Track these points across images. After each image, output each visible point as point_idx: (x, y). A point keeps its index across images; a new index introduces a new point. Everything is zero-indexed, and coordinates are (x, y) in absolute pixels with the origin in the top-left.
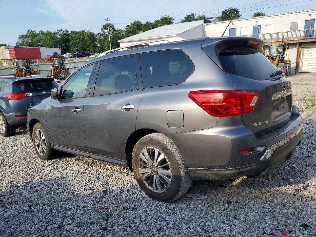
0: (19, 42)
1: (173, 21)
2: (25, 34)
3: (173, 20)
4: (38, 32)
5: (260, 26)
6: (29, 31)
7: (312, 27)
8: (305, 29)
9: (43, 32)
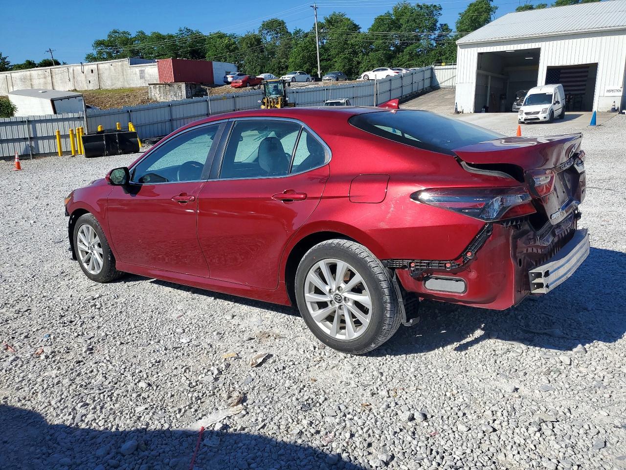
1: (441, 12)
2: (106, 38)
3: (441, 9)
4: (133, 34)
9: (143, 33)
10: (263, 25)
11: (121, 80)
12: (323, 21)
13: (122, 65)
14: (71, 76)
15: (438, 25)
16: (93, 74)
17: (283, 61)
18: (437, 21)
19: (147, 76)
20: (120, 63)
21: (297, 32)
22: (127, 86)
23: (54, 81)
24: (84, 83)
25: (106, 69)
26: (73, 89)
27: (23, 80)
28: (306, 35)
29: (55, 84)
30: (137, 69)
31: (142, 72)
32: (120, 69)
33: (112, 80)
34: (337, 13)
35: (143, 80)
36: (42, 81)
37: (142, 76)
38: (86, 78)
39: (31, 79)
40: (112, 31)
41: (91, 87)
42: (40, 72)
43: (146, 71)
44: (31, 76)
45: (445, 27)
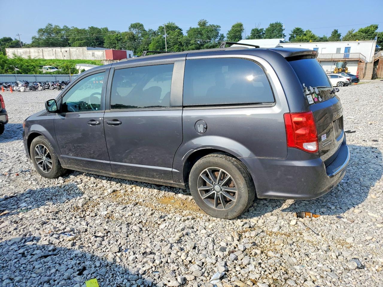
5: (318, 48)
7: (349, 51)
8: (345, 52)
10: (131, 26)
11: (82, 56)
12: (163, 26)
13: (83, 50)
14: (54, 53)
15: (219, 35)
16: (67, 53)
17: (146, 47)
18: (218, 33)
19: (95, 55)
20: (82, 49)
21: (150, 30)
22: (85, 59)
23: (44, 54)
24: (62, 56)
25: (74, 51)
26: (55, 58)
27: (25, 53)
28: (154, 33)
29: (44, 56)
30: (90, 52)
31: (93, 53)
32: (82, 51)
33: (77, 56)
34: (171, 22)
35: (94, 57)
36: (37, 54)
37: (93, 55)
38: (63, 54)
39: (30, 53)
40: (47, 24)
41: (65, 58)
42: (36, 50)
43: (95, 53)
44: (30, 51)
45: (222, 36)
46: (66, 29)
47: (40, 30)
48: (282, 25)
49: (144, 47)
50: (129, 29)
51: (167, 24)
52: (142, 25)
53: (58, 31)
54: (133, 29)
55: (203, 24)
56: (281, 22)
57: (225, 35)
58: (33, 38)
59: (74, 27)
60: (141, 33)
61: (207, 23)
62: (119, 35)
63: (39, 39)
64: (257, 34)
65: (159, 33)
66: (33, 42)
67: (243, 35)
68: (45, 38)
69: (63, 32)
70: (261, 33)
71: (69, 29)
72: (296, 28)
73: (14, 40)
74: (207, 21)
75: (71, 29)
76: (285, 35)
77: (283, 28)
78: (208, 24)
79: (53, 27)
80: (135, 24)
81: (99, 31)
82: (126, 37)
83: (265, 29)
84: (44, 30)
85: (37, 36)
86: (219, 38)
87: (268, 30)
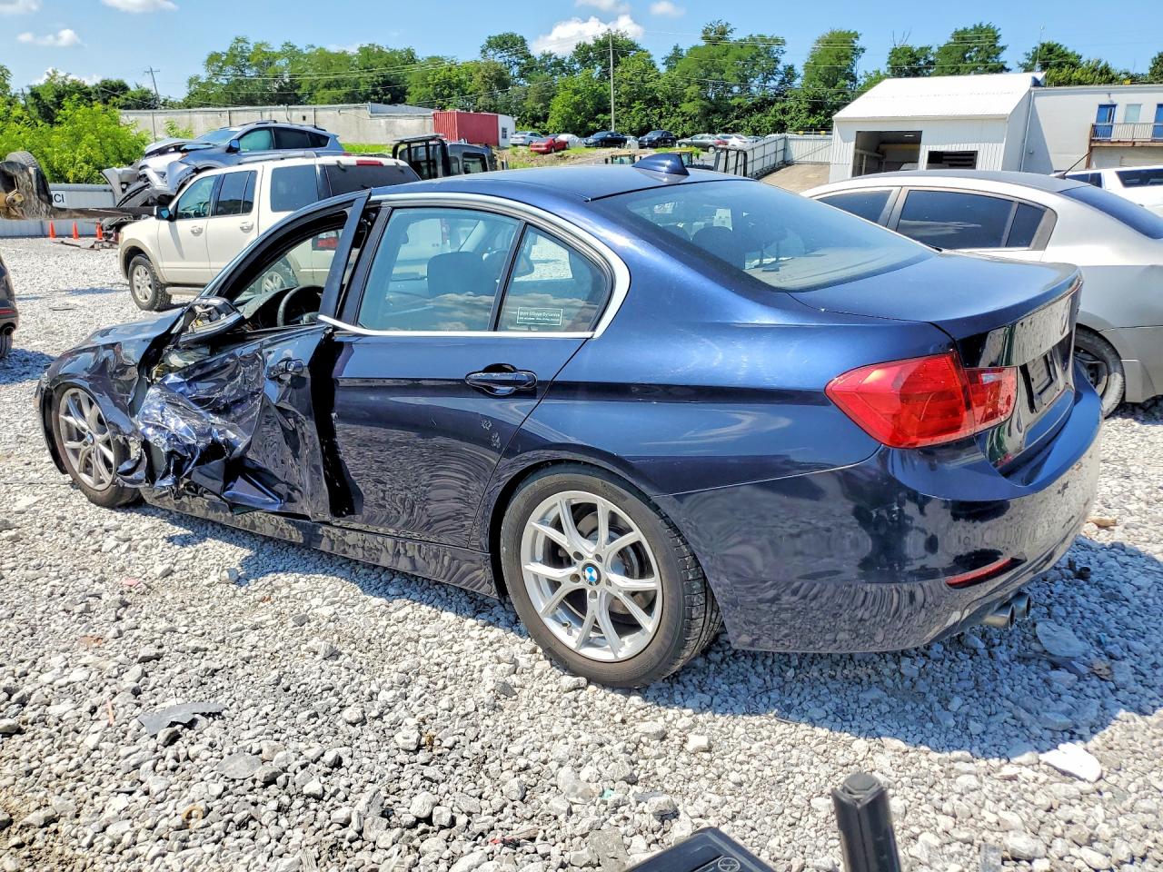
0: (197, 78)
1: (784, 48)
2: (225, 50)
3: (784, 43)
6: (238, 40)
10: (489, 42)
11: (355, 133)
12: (591, 42)
13: (358, 113)
15: (780, 67)
17: (539, 106)
18: (777, 61)
19: (398, 129)
20: (353, 111)
21: (546, 56)
28: (559, 63)
30: (381, 120)
31: (391, 125)
32: (354, 118)
35: (392, 136)
37: (390, 128)
40: (233, 39)
42: (209, 116)
45: (790, 72)
46: (292, 53)
47: (213, 58)
48: (999, 33)
49: (534, 109)
50: (483, 51)
51: (601, 38)
52: (523, 41)
53: (266, 60)
54: (492, 52)
55: (717, 37)
56: (996, 24)
57: (799, 69)
58: (191, 82)
59: (313, 46)
60: (518, 64)
61: (731, 31)
62: (455, 71)
63: (209, 84)
64: (910, 64)
65: (577, 66)
66: (191, 95)
67: (862, 67)
68: (225, 82)
69: (282, 62)
70: (922, 62)
71: (299, 53)
72: (1043, 45)
73: (133, 88)
74: (732, 27)
75: (305, 52)
76: (1007, 66)
77: (1000, 43)
78: (734, 37)
79: (251, 47)
80: (500, 37)
81: (390, 59)
82: (478, 78)
83: (935, 50)
84: (224, 58)
85: (204, 75)
86: (778, 78)
87: (946, 51)
